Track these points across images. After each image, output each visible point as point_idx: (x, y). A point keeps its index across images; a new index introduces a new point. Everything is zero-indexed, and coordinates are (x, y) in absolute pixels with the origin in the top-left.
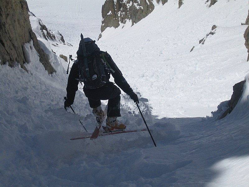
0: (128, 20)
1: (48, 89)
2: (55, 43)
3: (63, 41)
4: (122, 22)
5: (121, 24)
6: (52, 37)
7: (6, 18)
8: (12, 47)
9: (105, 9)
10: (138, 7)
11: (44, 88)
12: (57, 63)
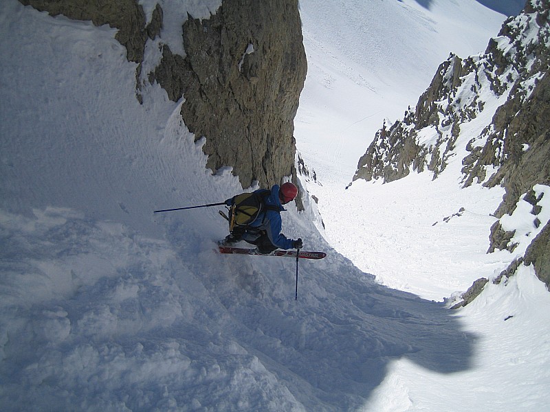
0: (380, 177)
1: (294, 225)
2: (307, 178)
3: (315, 179)
4: (375, 178)
5: (373, 179)
6: (306, 173)
7: (276, 149)
8: (273, 177)
9: (362, 161)
10: (394, 168)
11: (290, 223)
12: (307, 202)
